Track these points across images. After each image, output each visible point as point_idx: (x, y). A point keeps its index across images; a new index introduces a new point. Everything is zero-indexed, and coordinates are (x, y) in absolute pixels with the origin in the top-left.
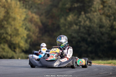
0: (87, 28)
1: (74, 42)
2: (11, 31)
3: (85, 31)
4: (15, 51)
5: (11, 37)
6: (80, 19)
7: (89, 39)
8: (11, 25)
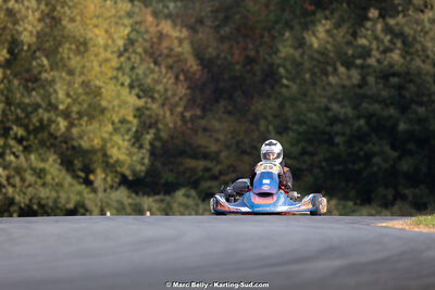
0: (394, 80)
1: (338, 139)
2: (68, 95)
3: (385, 94)
4: (88, 183)
5: (71, 125)
6: (363, 41)
7: (402, 126)
8: (71, 72)
